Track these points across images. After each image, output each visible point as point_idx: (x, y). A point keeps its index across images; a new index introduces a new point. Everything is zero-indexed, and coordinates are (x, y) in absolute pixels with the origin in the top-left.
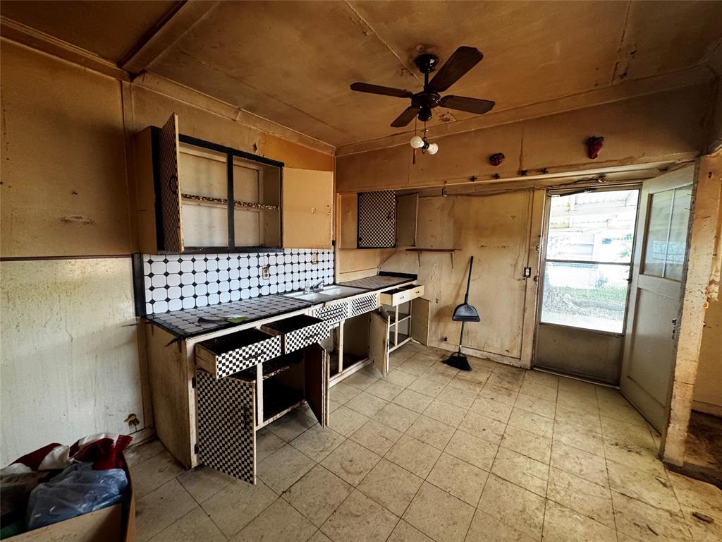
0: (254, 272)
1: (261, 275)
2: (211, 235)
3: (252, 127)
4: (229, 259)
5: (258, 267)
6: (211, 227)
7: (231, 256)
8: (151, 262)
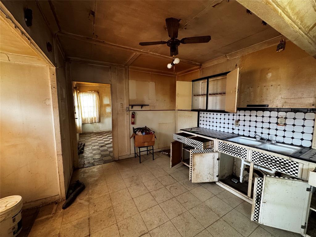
0: (231, 122)
1: (234, 124)
2: (216, 106)
3: (236, 57)
4: (221, 115)
5: (233, 120)
6: (216, 103)
7: (222, 114)
8: (201, 113)
